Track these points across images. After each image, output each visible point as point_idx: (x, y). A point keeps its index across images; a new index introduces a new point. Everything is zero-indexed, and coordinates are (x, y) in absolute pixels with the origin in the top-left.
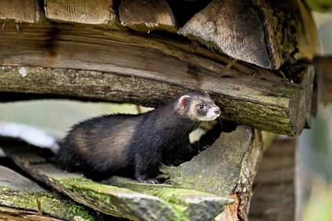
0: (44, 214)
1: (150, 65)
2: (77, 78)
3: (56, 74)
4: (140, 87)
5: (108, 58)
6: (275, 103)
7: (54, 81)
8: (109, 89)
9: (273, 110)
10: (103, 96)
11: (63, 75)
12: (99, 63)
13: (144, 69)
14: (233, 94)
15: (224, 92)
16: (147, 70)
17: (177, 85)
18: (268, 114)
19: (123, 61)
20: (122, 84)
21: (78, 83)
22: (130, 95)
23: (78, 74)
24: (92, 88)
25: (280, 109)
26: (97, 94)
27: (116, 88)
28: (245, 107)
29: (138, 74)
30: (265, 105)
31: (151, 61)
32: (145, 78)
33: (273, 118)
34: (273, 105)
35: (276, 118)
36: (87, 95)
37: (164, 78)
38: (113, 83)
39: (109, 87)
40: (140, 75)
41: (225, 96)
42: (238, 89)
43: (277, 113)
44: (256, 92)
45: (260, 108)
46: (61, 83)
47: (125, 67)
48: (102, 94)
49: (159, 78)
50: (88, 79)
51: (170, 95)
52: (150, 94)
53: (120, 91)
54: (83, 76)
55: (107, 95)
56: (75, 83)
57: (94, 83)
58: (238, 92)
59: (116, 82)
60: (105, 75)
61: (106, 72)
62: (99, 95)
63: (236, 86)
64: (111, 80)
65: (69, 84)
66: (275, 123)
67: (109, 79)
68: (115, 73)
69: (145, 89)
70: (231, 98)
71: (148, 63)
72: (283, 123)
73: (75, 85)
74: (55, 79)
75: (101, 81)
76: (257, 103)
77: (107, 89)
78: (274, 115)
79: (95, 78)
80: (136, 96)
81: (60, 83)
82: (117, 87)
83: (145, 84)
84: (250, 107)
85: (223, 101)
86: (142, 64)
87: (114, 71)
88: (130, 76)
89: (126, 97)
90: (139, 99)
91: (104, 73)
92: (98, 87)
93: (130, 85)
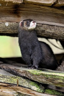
0: (19, 86)
1: (61, 21)
4: (58, 30)
5: (43, 18)
8: (44, 32)
12: (40, 20)
13: (59, 23)
16: (61, 23)
19: (50, 19)
20: (51, 29)
22: (53, 34)
27: (47, 31)
29: (57, 25)
31: (61, 19)
32: (61, 27)
39: (44, 31)
40: (58, 25)
47: (51, 22)
48: (40, 33)
52: (62, 33)
53: (49, 32)
55: (42, 34)
61: (44, 24)
64: (46, 28)
68: (48, 25)
71: (60, 20)
75: (41, 28)
77: (43, 31)
80: (56, 34)
83: (61, 29)
86: (58, 20)
87: (47, 23)
88: (54, 26)
89: (51, 35)
90: (57, 35)
91: (43, 24)
92: (39, 30)
93: (54, 30)
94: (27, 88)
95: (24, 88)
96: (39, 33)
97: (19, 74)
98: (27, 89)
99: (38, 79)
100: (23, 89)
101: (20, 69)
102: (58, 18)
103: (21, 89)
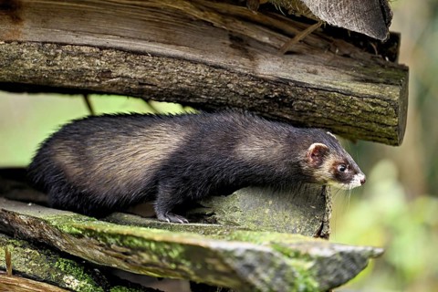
0: (15, 273)
1: (172, 36)
2: (59, 57)
3: (25, 51)
4: (159, 71)
5: (103, 26)
6: (377, 93)
7: (20, 63)
8: (108, 75)
9: (374, 105)
10: (96, 85)
11: (36, 52)
12: (92, 34)
13: (164, 43)
14: (310, 80)
15: (296, 77)
16: (169, 44)
17: (220, 67)
18: (364, 111)
19: (129, 30)
20: (131, 67)
21: (60, 66)
22: (140, 84)
23: (60, 51)
24: (80, 73)
25: (385, 103)
26: (88, 81)
27: (120, 72)
28: (329, 100)
29: (156, 50)
30: (360, 97)
31: (172, 29)
32: (169, 57)
33: (372, 117)
34: (374, 97)
35: (376, 118)
36: (70, 84)
37: (197, 56)
38: (117, 64)
39: (109, 71)
40: (160, 51)
41: (297, 84)
42: (315, 73)
43: (379, 109)
44: (344, 77)
45: (352, 102)
46: (32, 66)
47: (133, 38)
48: (96, 81)
49: (190, 55)
50: (76, 58)
51: (207, 83)
52: (175, 81)
53: (127, 77)
54: (68, 54)
55: (103, 83)
56: (56, 65)
57: (85, 65)
58: (317, 77)
59: (121, 62)
60: (105, 51)
61: (105, 48)
62: (90, 84)
63: (312, 68)
64: (114, 60)
65: (44, 67)
66: (374, 125)
67: (110, 58)
68: (120, 49)
69: (168, 73)
70: (306, 87)
71: (168, 33)
72: (387, 126)
73: (54, 68)
74: (23, 60)
75: (97, 61)
76: (348, 94)
77: (106, 74)
78: (374, 112)
79: (87, 57)
80: (151, 85)
81: (30, 65)
82: (123, 70)
83: (168, 66)
84: (336, 101)
85: (292, 91)
86: (158, 33)
87: (119, 45)
88: (144, 53)
89: (133, 86)
90: (155, 88)
91: (101, 48)
92: (91, 71)
93: (143, 68)
94: (44, 281)
95: (34, 282)
96: (93, 82)
97: (18, 229)
98: (45, 285)
99: (79, 248)
100: (28, 284)
101: (18, 212)
102: (161, 25)
103: (24, 286)
